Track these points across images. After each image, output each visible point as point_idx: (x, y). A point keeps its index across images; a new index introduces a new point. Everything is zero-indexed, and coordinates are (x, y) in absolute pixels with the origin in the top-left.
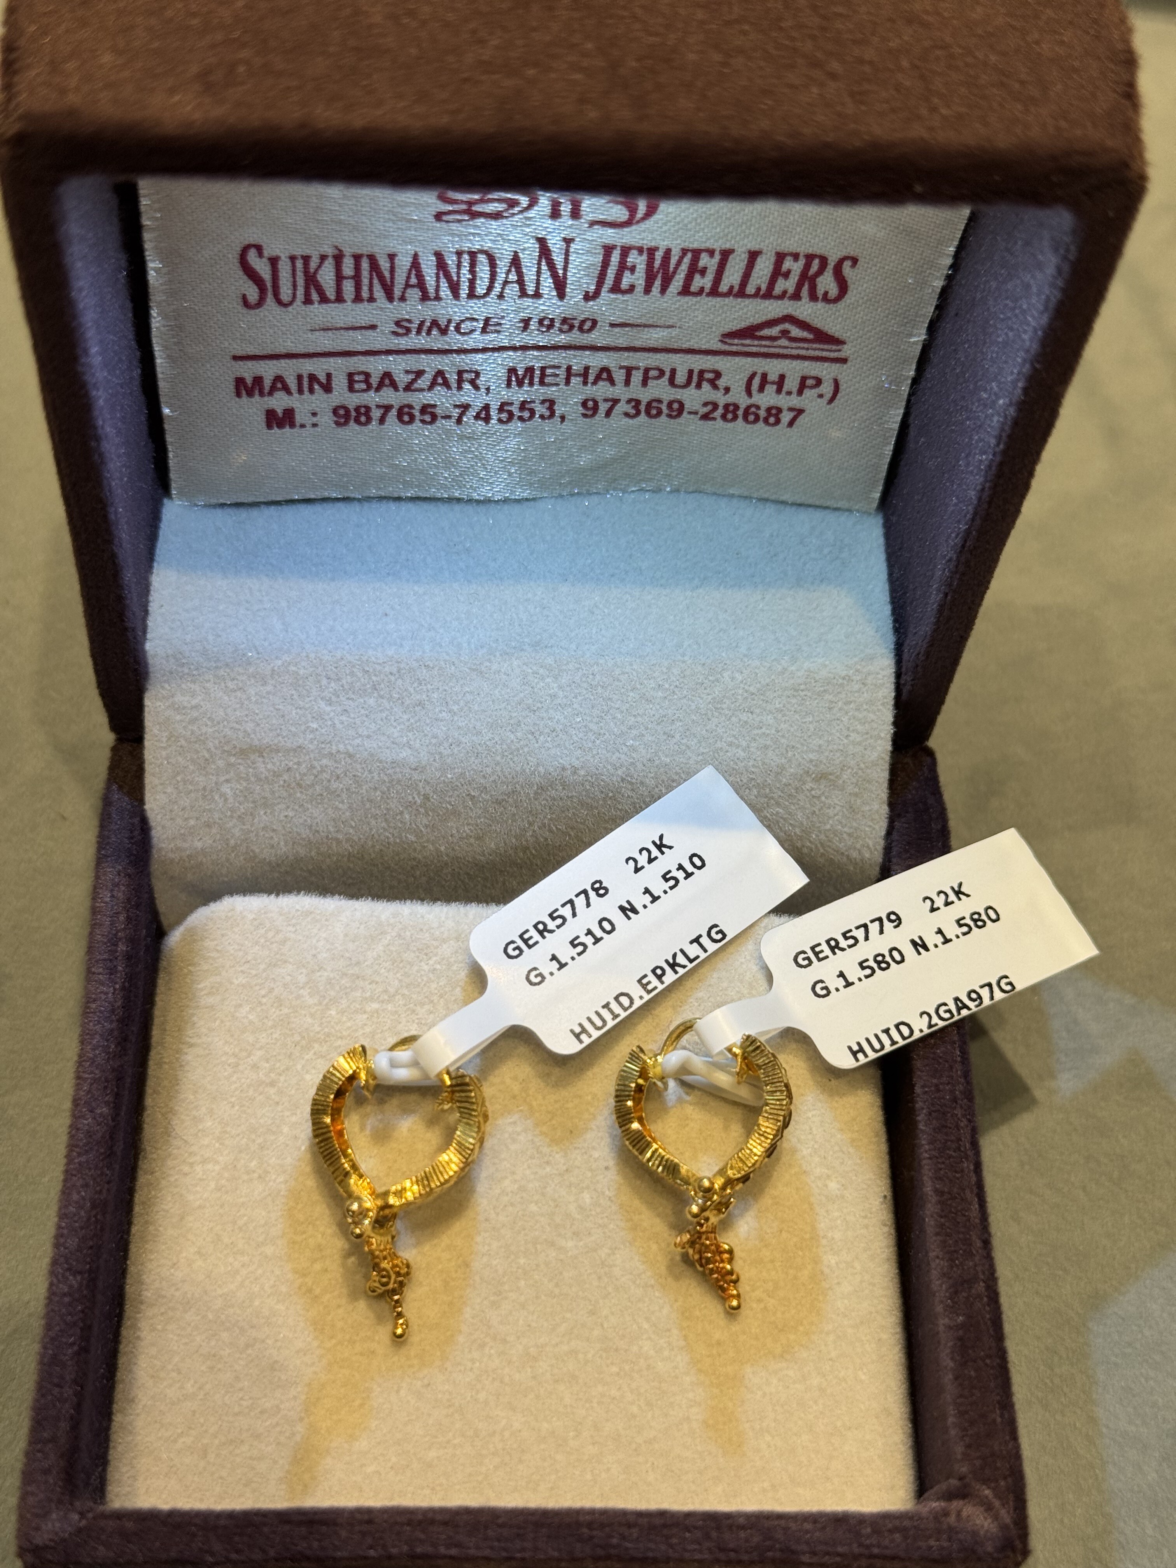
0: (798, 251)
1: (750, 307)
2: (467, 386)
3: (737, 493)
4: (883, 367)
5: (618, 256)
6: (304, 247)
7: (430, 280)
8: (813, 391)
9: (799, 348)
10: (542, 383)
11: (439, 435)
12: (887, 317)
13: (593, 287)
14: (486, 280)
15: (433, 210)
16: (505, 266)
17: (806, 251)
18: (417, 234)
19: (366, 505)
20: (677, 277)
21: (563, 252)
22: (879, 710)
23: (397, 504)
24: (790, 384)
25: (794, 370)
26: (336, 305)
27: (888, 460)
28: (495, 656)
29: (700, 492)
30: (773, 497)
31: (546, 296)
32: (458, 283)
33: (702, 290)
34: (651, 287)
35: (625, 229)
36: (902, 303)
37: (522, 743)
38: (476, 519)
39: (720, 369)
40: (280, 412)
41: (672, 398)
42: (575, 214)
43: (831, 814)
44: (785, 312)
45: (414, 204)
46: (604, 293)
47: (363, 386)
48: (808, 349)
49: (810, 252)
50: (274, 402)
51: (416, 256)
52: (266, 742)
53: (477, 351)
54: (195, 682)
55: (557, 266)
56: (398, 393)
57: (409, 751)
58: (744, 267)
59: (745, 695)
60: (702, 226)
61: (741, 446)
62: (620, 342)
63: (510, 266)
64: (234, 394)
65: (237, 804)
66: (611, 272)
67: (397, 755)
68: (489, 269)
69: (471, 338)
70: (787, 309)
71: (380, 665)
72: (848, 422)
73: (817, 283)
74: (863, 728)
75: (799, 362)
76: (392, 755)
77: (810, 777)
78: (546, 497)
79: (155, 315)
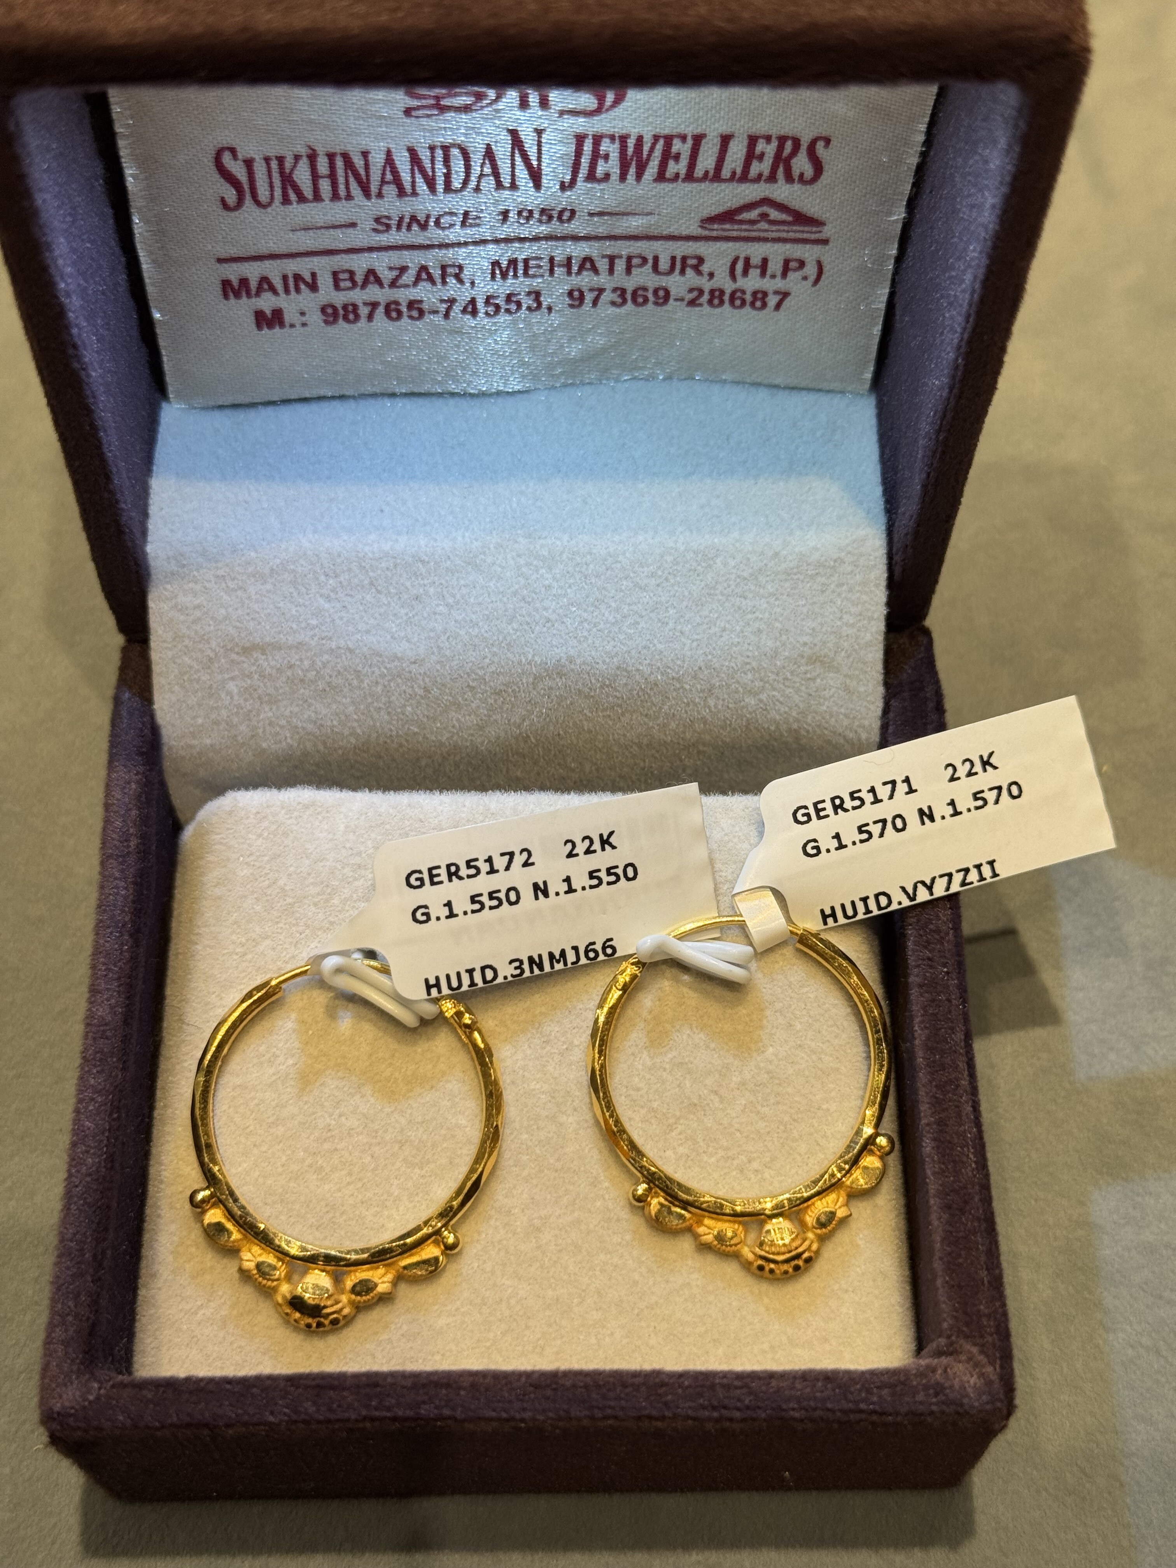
0: (770, 133)
1: (727, 192)
2: (451, 281)
3: (729, 379)
4: (865, 246)
5: (591, 145)
6: (278, 147)
7: (406, 177)
8: (797, 273)
9: (779, 231)
10: (526, 274)
11: (428, 330)
12: (865, 196)
13: (568, 178)
14: (462, 174)
15: (402, 106)
16: (479, 159)
17: (778, 133)
18: (389, 130)
19: (362, 402)
20: (651, 164)
21: (536, 142)
22: (871, 591)
23: (392, 400)
24: (774, 267)
25: (776, 253)
26: (315, 204)
27: (878, 340)
28: (489, 549)
29: (692, 379)
30: (766, 382)
31: (523, 188)
32: (434, 178)
33: (677, 175)
34: (626, 175)
35: (595, 118)
36: (879, 182)
37: (518, 633)
38: (470, 413)
39: (702, 255)
40: (268, 312)
41: (657, 285)
42: (544, 103)
44: (762, 195)
45: (383, 100)
46: (580, 183)
47: (348, 284)
48: (788, 232)
49: (782, 133)
50: (262, 302)
51: (389, 153)
52: (267, 639)
53: (459, 245)
54: (196, 583)
55: (531, 158)
56: (384, 290)
57: (407, 644)
58: (718, 151)
59: (738, 580)
60: (672, 112)
61: (730, 331)
62: (600, 231)
63: (484, 159)
64: (221, 297)
65: (242, 701)
66: (585, 161)
67: (396, 649)
68: (463, 163)
69: (452, 232)
70: (764, 192)
71: (377, 560)
72: (834, 303)
73: (792, 165)
74: (856, 610)
75: (780, 244)
76: (391, 649)
77: (804, 660)
78: (539, 389)
79: (137, 221)
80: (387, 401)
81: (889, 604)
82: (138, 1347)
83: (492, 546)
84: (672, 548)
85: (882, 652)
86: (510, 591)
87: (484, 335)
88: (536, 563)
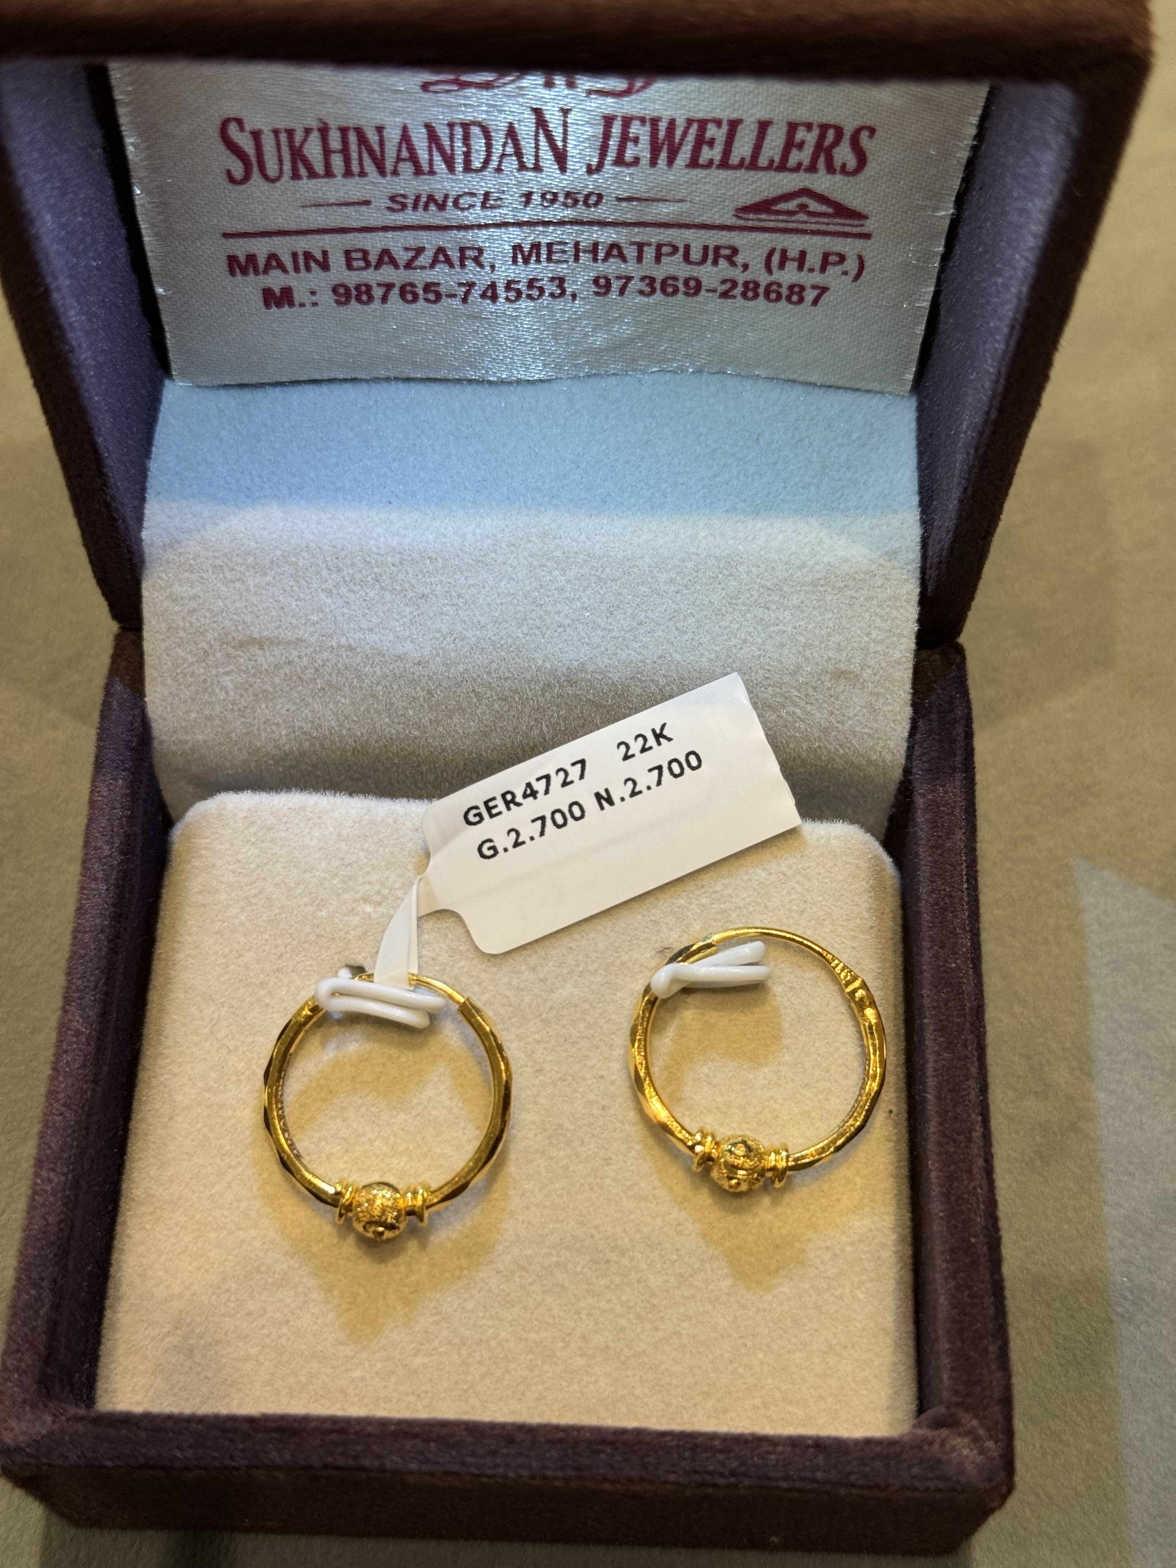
0: (811, 120)
1: (764, 181)
2: (470, 264)
3: (763, 375)
4: (910, 242)
5: (620, 127)
6: (287, 120)
7: (423, 155)
8: (837, 268)
10: (549, 259)
11: (445, 313)
12: (911, 190)
13: (596, 160)
14: (482, 153)
15: (419, 82)
16: (500, 138)
17: (820, 121)
18: (405, 105)
19: (375, 386)
20: (684, 148)
21: (561, 122)
22: (902, 606)
23: (406, 385)
25: (815, 246)
26: (326, 180)
27: (921, 339)
28: (501, 547)
29: (725, 373)
30: (801, 379)
31: (547, 170)
32: (452, 157)
33: (710, 163)
34: (657, 159)
35: (625, 99)
36: (926, 176)
37: (528, 638)
38: (487, 401)
39: (736, 245)
40: (277, 291)
41: (688, 275)
43: (851, 715)
44: (801, 185)
46: (608, 167)
47: (362, 264)
48: (828, 224)
49: (824, 121)
50: (270, 280)
51: (405, 129)
52: (265, 634)
53: (480, 227)
54: (193, 572)
55: (556, 138)
56: (399, 271)
57: (412, 645)
58: (755, 138)
59: (762, 590)
60: (706, 95)
61: (765, 325)
62: (629, 217)
63: (506, 138)
64: (227, 273)
65: (237, 697)
66: (613, 144)
67: (400, 649)
68: (484, 141)
69: (471, 214)
70: (804, 181)
71: (382, 555)
72: (875, 300)
73: (834, 155)
74: (886, 626)
75: (819, 237)
76: (394, 649)
77: (828, 676)
78: (561, 378)
79: (138, 192)
80: (401, 386)
81: (921, 621)
82: (102, 1371)
83: (503, 545)
84: (694, 553)
85: (911, 671)
86: (521, 593)
87: (504, 321)
88: (549, 564)
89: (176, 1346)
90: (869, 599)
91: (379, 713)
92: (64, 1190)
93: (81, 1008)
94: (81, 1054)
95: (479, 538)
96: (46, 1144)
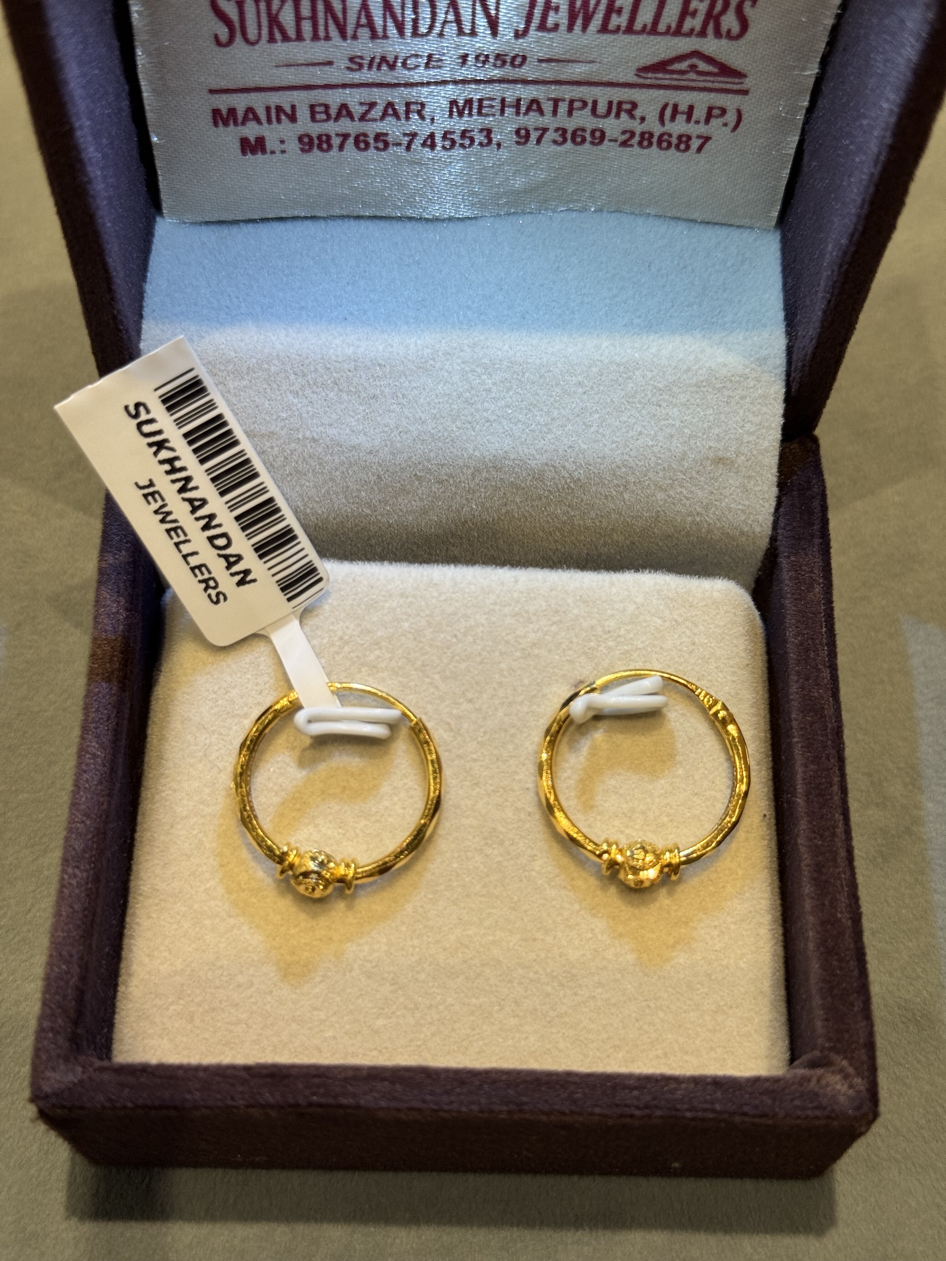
1: (662, 45)
2: (414, 117)
3: (653, 213)
4: (780, 98)
7: (378, 21)
8: (719, 120)
10: (479, 113)
11: (391, 160)
12: (784, 52)
13: (523, 26)
14: (428, 20)
16: (444, 7)
19: (331, 223)
20: (596, 16)
22: (770, 403)
23: (357, 222)
24: (699, 114)
25: (701, 101)
26: (297, 43)
27: (785, 182)
28: (438, 356)
29: (620, 212)
30: (684, 216)
31: (482, 35)
32: (403, 23)
33: (618, 28)
34: (574, 25)
36: (797, 40)
37: (461, 431)
38: (425, 235)
39: (636, 101)
40: (252, 140)
41: (594, 126)
43: (728, 494)
44: (693, 48)
46: (532, 32)
47: (324, 116)
48: (713, 82)
50: (247, 131)
53: (422, 84)
55: (490, 7)
56: (354, 123)
57: (365, 437)
58: (656, 7)
59: (655, 390)
61: (656, 170)
62: (548, 76)
63: (448, 7)
64: (212, 124)
66: (538, 12)
67: (355, 440)
68: (429, 9)
69: (416, 73)
70: (695, 45)
71: (340, 362)
72: (750, 148)
73: (721, 22)
74: (756, 420)
75: (705, 93)
76: (350, 441)
77: (709, 462)
78: (486, 216)
79: (140, 53)
80: (352, 222)
81: (786, 415)
82: (117, 1036)
83: (440, 353)
84: (598, 360)
85: (777, 458)
86: (455, 393)
87: (440, 166)
88: (479, 370)
89: (179, 1013)
90: (743, 398)
91: (336, 493)
92: (87, 883)
93: (98, 736)
94: (97, 773)
95: (420, 348)
96: (70, 846)
